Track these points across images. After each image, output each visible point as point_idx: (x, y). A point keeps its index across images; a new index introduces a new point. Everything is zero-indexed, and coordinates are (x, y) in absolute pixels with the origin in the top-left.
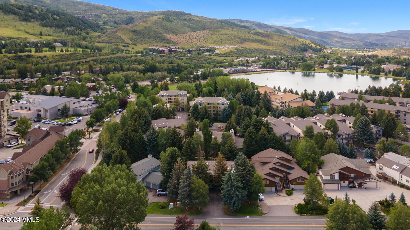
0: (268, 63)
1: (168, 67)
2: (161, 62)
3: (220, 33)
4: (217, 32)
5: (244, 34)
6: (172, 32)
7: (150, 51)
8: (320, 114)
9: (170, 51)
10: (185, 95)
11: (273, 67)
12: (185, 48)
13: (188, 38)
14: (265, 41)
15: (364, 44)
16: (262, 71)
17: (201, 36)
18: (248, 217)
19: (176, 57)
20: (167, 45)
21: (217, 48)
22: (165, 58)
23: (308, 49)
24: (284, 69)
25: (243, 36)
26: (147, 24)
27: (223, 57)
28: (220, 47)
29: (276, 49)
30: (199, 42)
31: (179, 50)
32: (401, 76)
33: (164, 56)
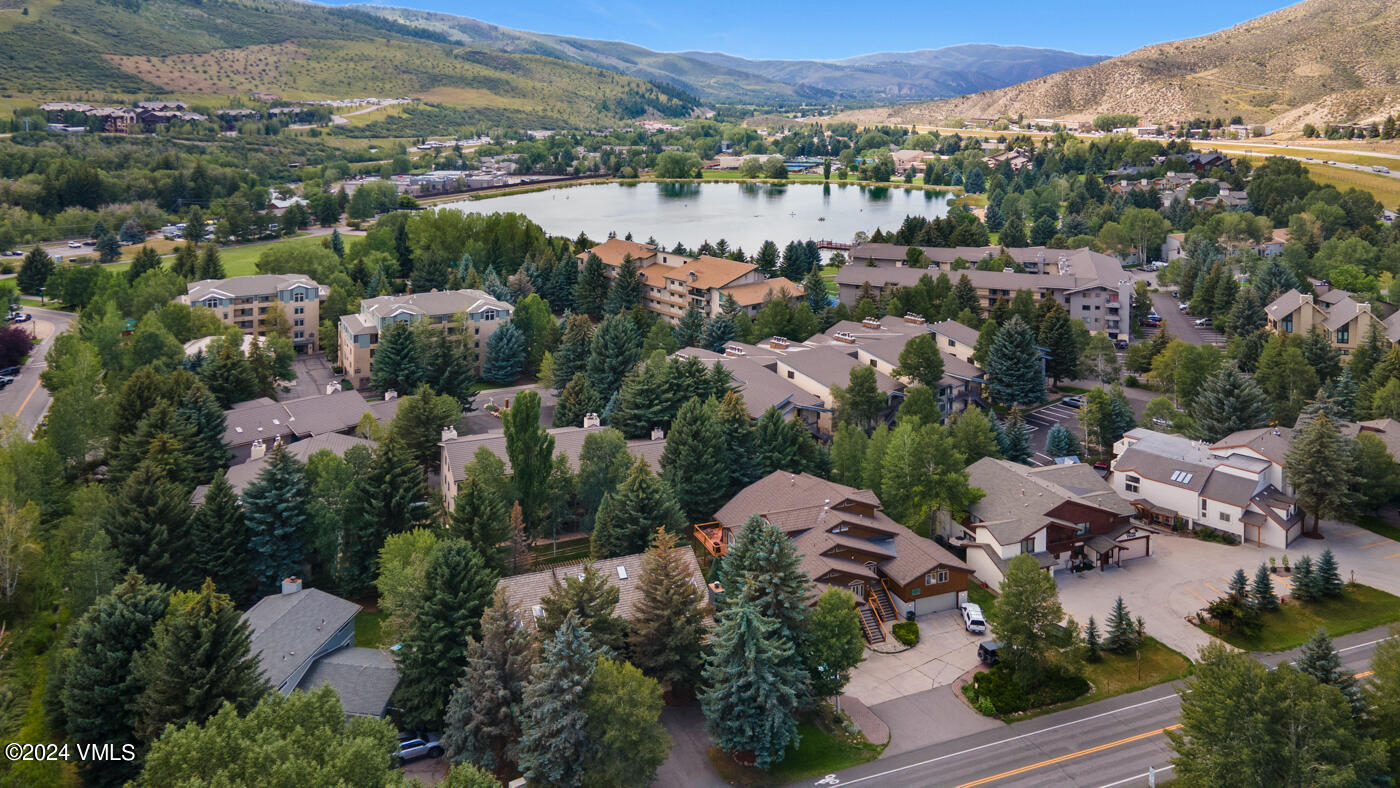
0: (538, 158)
1: (154, 181)
2: (111, 162)
3: (342, 53)
4: (329, 52)
5: (432, 58)
6: (142, 47)
7: (49, 120)
8: (843, 323)
9: (148, 121)
10: (311, 294)
11: (560, 171)
12: (207, 109)
13: (213, 70)
14: (508, 83)
15: (796, 92)
16: (523, 183)
17: (267, 64)
18: (830, 779)
19: (175, 144)
20: (126, 97)
21: (338, 109)
22: (129, 147)
23: (646, 107)
24: (594, 174)
25: (430, 64)
26: (26, 12)
27: (366, 141)
28: (347, 103)
29: (545, 110)
30: (261, 87)
31: (187, 118)
32: (948, 184)
33: (123, 139)
